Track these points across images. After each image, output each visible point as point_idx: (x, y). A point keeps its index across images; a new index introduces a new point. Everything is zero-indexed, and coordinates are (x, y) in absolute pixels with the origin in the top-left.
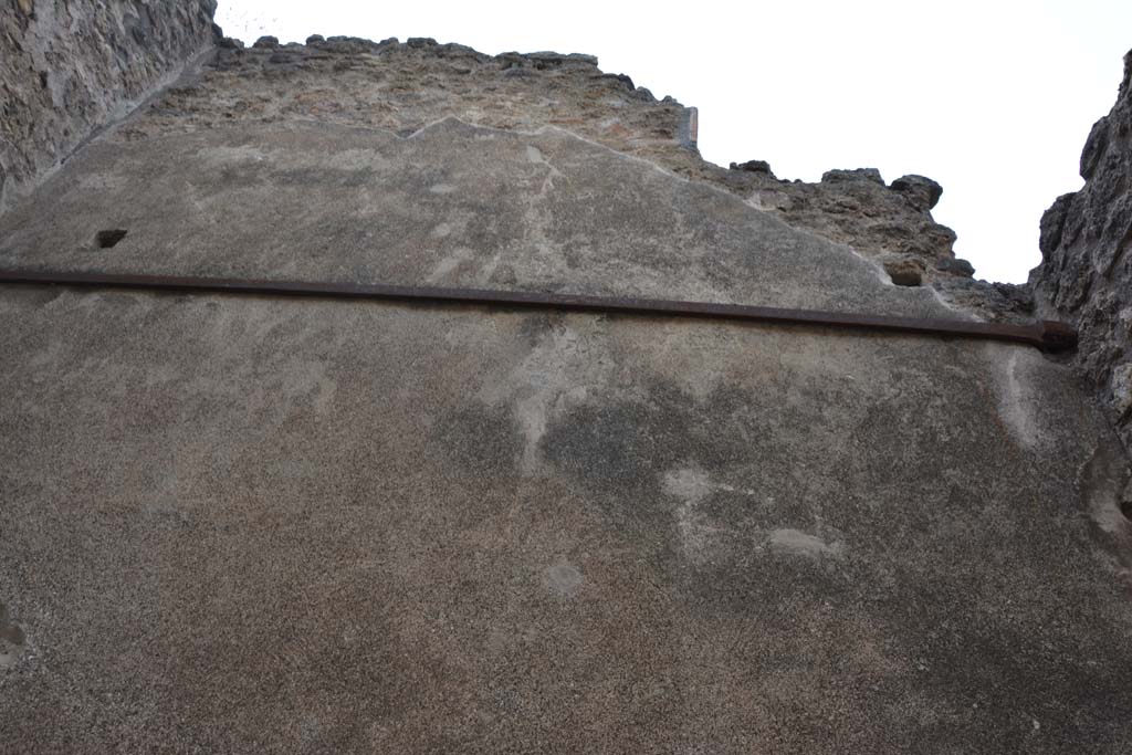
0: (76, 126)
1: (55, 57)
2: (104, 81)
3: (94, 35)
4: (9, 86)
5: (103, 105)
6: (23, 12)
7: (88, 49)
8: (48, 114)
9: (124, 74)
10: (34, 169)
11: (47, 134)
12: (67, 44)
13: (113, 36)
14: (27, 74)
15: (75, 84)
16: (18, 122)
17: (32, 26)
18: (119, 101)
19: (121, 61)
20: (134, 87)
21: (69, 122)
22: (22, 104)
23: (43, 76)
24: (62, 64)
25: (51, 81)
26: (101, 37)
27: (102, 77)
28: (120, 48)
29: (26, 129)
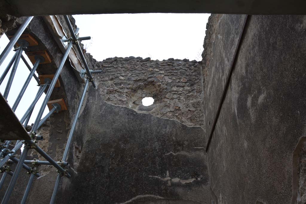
0: (200, 108)
1: (187, 106)
2: (196, 97)
3: (188, 96)
4: (188, 118)
5: (200, 99)
6: (178, 109)
7: (189, 98)
8: (195, 113)
9: (197, 92)
10: (203, 120)
11: (198, 115)
12: (186, 103)
13: (190, 91)
14: (188, 113)
15: (193, 104)
16: (194, 119)
17: (181, 108)
18: (201, 95)
19: (194, 91)
20: (200, 90)
21: (199, 109)
22: (191, 117)
23: (189, 110)
24: (189, 105)
25: (191, 109)
26: (188, 94)
27: (195, 97)
28: (192, 91)
29: (196, 118)
